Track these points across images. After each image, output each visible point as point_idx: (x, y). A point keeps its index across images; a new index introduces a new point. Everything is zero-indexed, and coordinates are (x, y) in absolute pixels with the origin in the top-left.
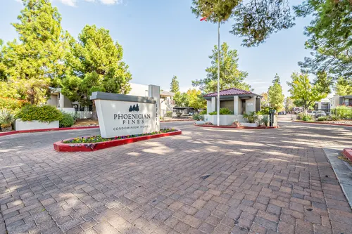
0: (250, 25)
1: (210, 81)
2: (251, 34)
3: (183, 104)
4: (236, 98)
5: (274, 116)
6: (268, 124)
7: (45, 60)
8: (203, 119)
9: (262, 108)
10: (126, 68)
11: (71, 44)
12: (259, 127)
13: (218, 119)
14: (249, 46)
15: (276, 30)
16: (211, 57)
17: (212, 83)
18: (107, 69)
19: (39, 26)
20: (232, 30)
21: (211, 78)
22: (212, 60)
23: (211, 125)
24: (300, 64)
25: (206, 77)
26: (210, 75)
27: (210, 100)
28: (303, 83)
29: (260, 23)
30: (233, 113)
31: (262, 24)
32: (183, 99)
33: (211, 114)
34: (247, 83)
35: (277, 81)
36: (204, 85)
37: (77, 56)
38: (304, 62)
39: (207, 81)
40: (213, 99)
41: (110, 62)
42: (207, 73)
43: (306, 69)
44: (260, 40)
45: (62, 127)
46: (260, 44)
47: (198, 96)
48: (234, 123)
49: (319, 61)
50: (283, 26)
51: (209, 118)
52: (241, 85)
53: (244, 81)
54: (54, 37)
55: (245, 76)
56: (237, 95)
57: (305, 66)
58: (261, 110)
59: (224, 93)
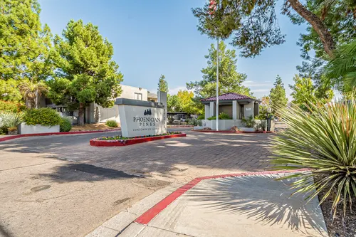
0: (247, 39)
1: (206, 83)
2: (248, 47)
3: (173, 108)
4: (235, 103)
5: (272, 121)
6: (266, 129)
7: (24, 58)
8: (200, 125)
9: (261, 113)
10: (116, 68)
11: (55, 42)
12: (257, 132)
13: (216, 124)
14: (246, 57)
15: (269, 45)
16: (207, 57)
17: (209, 86)
18: (97, 70)
19: (16, 20)
20: (232, 42)
21: (207, 80)
22: (209, 59)
23: (209, 130)
24: (298, 68)
25: (202, 79)
26: (206, 77)
27: (209, 104)
28: (306, 86)
29: (255, 38)
30: (232, 119)
31: (257, 39)
32: (174, 103)
33: (210, 119)
34: (246, 86)
35: (279, 82)
36: (200, 88)
37: (63, 54)
38: (302, 66)
39: (202, 84)
40: (212, 104)
41: (101, 63)
42: (203, 74)
43: (303, 74)
44: (256, 53)
45: (62, 131)
46: (256, 56)
47: (192, 99)
48: (233, 128)
49: (315, 66)
50: (275, 43)
51: (207, 123)
52: (239, 88)
53: (242, 84)
54: (33, 31)
55: (244, 79)
56: (236, 99)
57: (303, 71)
58: (260, 115)
59: (223, 98)
